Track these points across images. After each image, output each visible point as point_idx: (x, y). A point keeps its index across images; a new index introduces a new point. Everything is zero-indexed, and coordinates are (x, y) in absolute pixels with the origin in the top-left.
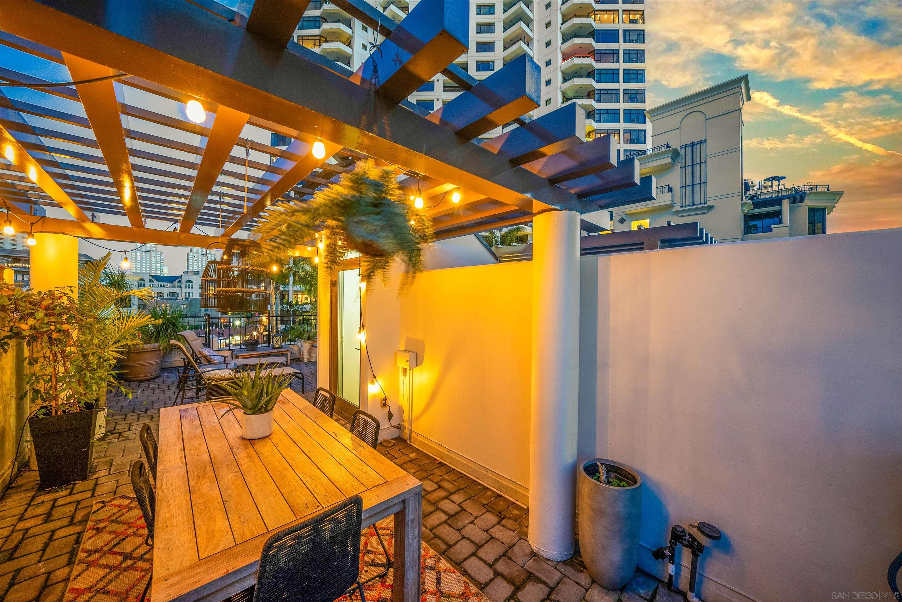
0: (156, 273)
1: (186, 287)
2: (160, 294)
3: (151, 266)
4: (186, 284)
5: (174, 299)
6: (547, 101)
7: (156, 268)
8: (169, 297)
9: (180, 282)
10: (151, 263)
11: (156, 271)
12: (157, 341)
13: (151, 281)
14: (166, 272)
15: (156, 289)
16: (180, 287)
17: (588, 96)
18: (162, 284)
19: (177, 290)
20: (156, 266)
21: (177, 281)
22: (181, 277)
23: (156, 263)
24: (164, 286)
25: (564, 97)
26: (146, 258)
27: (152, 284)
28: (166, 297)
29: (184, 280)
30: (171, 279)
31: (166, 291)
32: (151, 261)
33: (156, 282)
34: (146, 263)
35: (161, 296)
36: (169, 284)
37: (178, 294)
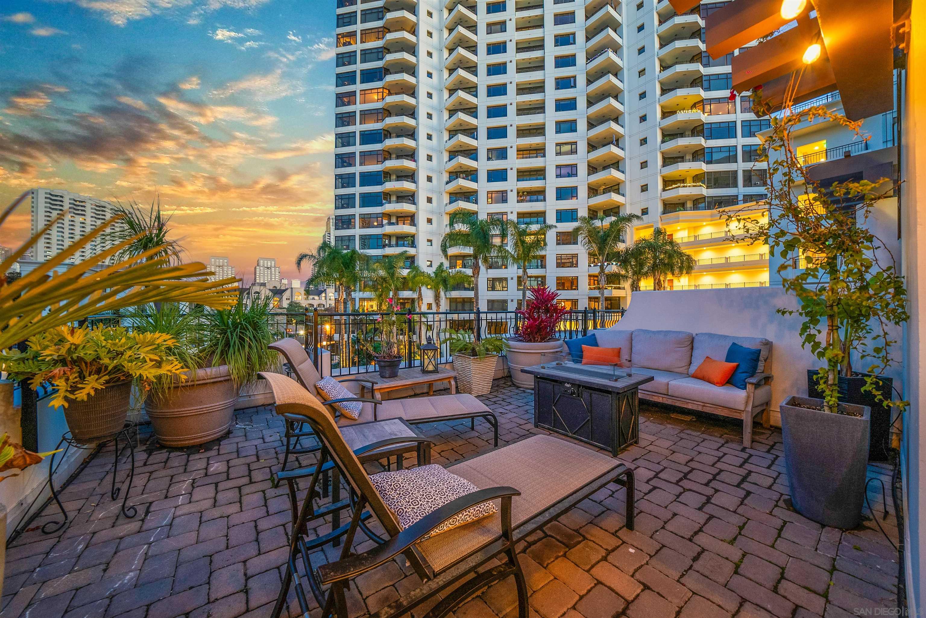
6: (640, 72)
12: (223, 362)
17: (692, 60)
25: (661, 66)
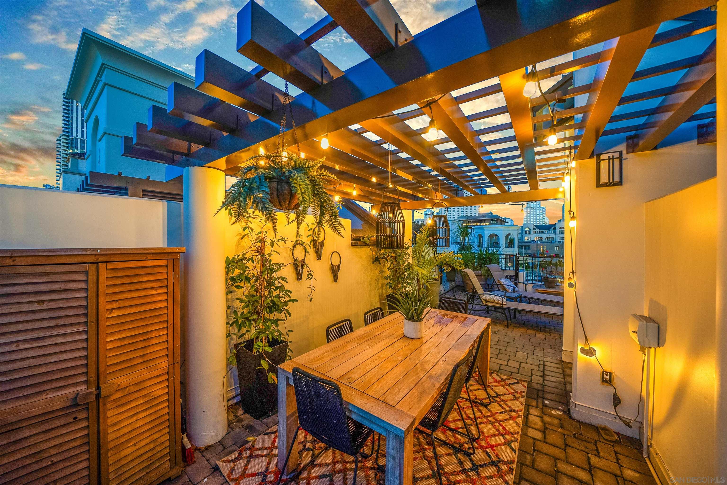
0: (540, 223)
1: (560, 233)
2: (541, 239)
3: (536, 218)
4: (560, 231)
5: (549, 242)
7: (540, 220)
8: (547, 241)
9: (555, 229)
10: (536, 216)
11: (540, 221)
13: (534, 229)
14: (547, 222)
15: (538, 235)
16: (555, 233)
18: (542, 231)
19: (553, 235)
20: (540, 218)
21: (552, 228)
22: (555, 225)
23: (540, 216)
24: (543, 233)
26: (533, 213)
27: (535, 231)
28: (544, 241)
29: (557, 227)
30: (548, 227)
31: (544, 236)
32: (536, 215)
33: (537, 230)
34: (533, 216)
35: (541, 240)
36: (546, 231)
37: (553, 238)
